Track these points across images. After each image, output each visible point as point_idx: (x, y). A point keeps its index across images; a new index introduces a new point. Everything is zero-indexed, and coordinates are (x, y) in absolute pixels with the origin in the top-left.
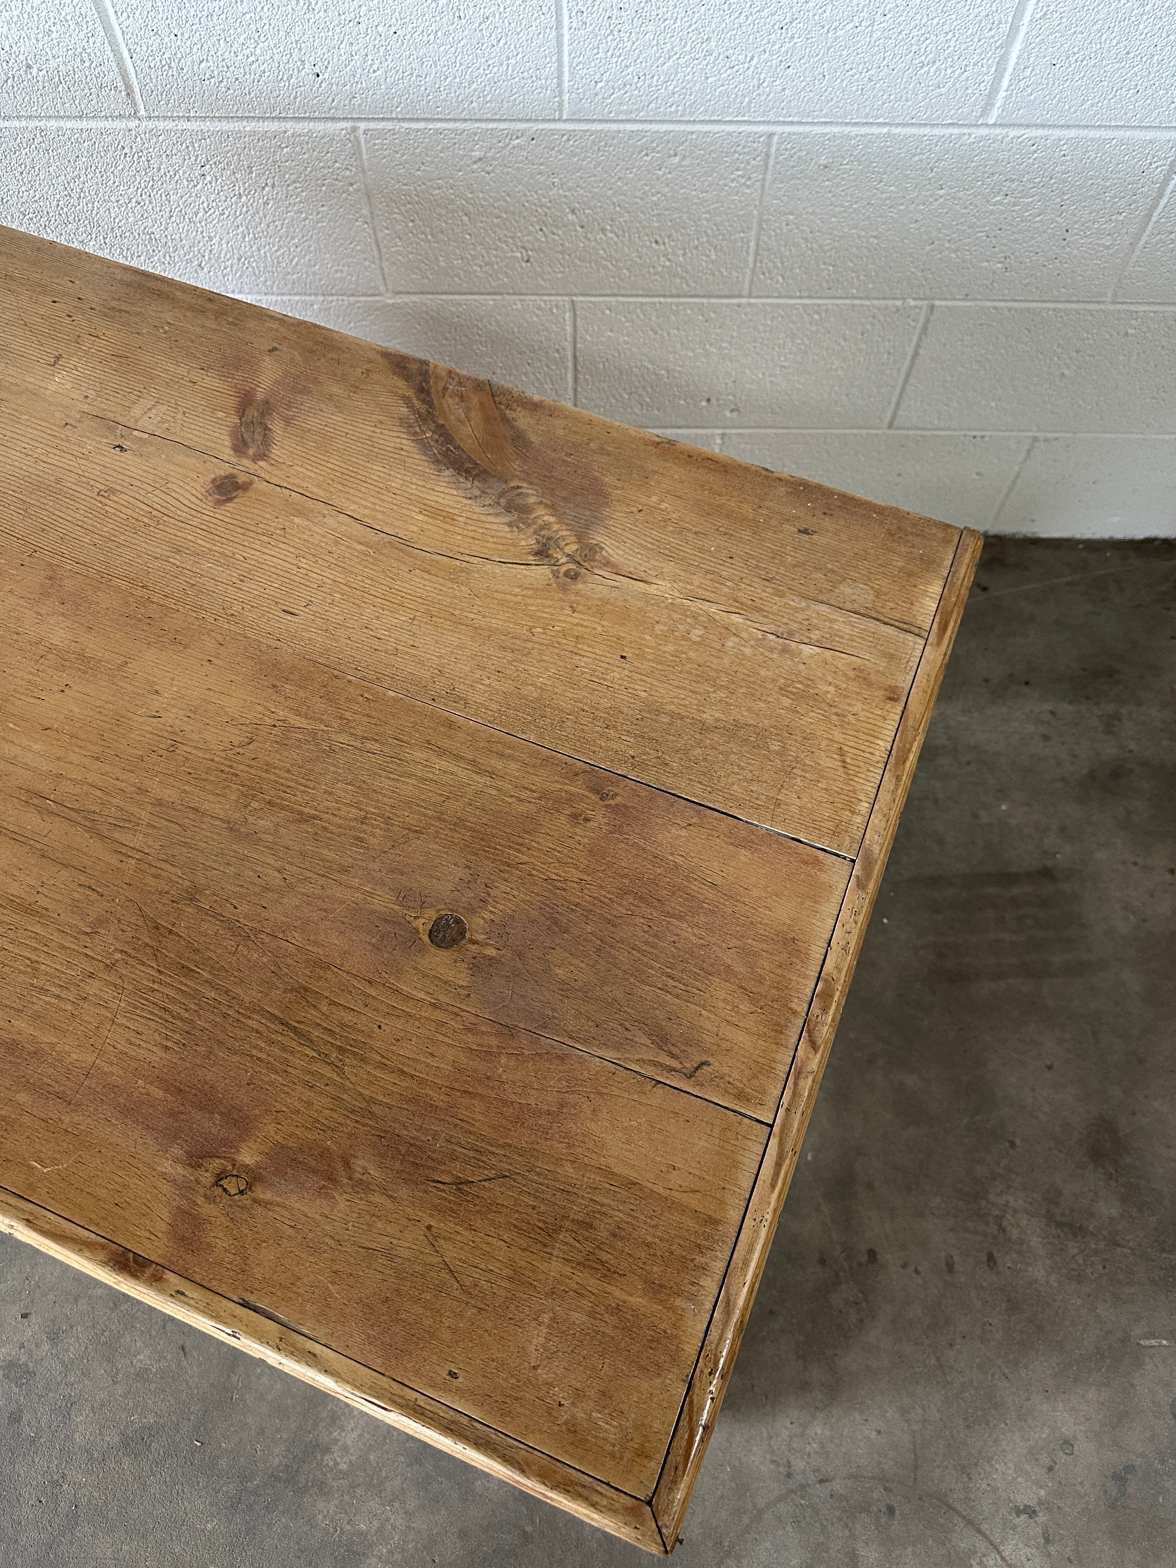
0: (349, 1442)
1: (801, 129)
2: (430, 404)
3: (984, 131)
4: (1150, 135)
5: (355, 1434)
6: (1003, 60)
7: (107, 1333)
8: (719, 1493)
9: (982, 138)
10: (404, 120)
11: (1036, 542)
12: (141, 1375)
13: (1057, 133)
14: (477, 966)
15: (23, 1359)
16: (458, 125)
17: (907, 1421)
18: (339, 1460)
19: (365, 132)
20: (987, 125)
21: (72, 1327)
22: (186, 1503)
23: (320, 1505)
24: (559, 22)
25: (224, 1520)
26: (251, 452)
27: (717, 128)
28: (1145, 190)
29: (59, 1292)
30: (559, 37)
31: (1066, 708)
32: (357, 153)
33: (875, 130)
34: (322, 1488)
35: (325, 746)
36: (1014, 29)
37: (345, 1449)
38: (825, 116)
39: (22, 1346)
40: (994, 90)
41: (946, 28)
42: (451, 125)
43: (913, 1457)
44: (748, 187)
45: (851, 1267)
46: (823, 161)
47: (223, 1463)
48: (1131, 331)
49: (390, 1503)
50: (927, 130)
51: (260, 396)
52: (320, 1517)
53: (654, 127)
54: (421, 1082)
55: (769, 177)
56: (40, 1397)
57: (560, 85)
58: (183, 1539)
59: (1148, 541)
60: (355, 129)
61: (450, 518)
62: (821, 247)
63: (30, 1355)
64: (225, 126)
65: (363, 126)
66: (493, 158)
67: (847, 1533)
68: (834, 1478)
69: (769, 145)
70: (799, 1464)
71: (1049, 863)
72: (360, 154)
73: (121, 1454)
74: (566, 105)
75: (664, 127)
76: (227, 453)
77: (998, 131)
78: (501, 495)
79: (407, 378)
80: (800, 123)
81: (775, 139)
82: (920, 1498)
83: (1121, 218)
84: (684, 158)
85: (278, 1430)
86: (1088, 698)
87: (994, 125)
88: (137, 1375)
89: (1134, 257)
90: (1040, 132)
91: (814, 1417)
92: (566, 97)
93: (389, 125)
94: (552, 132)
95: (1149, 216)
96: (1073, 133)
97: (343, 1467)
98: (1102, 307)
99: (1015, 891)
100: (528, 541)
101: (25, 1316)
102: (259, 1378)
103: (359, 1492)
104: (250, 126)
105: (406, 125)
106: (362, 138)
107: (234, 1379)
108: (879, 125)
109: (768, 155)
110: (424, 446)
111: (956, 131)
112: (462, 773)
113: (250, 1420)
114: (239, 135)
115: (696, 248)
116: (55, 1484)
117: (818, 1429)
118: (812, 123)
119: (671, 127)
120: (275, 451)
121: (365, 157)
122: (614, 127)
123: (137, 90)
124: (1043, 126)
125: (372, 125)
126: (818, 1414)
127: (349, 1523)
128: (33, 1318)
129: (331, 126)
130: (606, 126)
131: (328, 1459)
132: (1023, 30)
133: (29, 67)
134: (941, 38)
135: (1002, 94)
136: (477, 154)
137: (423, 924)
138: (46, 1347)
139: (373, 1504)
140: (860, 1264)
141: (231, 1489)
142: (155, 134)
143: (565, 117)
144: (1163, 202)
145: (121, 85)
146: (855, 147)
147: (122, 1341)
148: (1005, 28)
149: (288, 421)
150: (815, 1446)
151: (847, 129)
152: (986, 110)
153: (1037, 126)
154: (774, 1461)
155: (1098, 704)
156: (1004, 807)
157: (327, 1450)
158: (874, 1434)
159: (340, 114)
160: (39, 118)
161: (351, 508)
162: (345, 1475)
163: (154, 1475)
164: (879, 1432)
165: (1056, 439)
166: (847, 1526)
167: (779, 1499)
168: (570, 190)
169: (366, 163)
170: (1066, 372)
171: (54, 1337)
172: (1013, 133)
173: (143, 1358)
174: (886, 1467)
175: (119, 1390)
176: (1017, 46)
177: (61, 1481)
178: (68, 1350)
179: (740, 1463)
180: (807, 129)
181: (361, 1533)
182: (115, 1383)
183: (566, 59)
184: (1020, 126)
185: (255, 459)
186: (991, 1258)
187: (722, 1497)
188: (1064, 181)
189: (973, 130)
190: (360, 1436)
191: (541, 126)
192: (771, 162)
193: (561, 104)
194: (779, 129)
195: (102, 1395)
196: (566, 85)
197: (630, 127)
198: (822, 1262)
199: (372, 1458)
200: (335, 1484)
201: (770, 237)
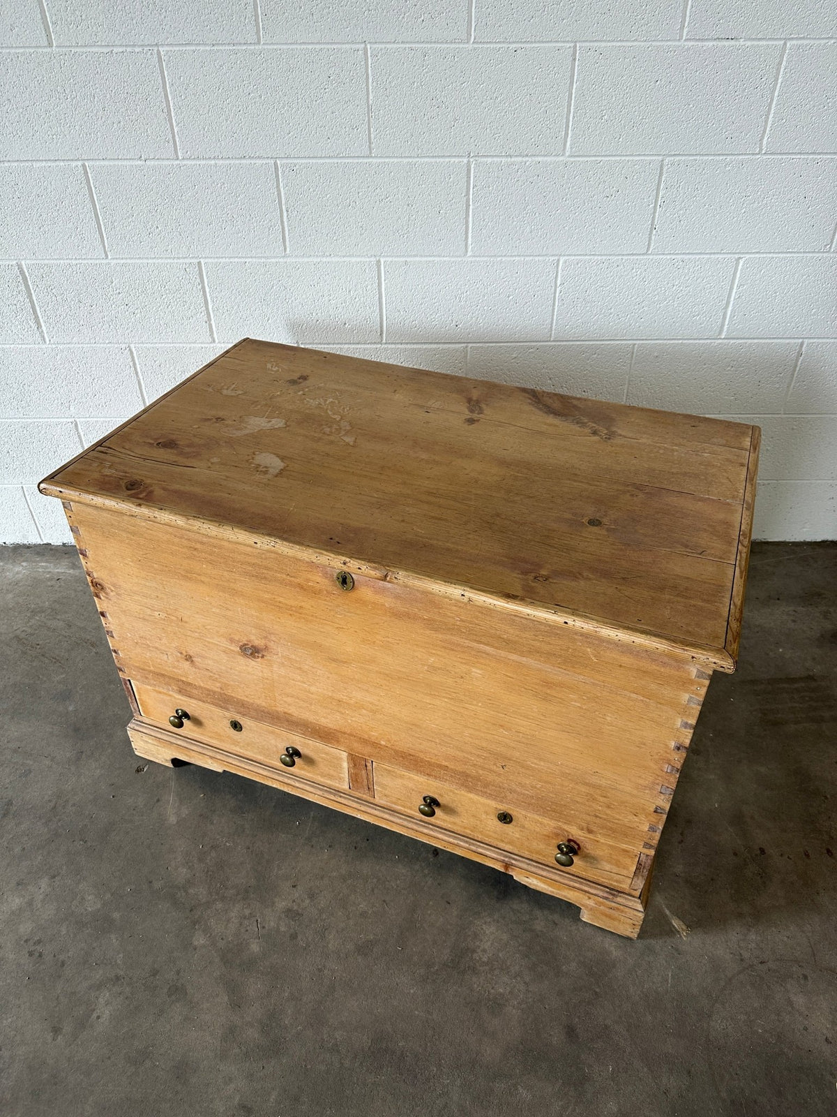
0: (486, 947)
1: (647, 342)
2: (539, 399)
3: (720, 341)
4: (787, 341)
5: (489, 943)
6: (725, 315)
7: (341, 894)
8: (704, 970)
9: (720, 344)
10: (487, 342)
11: (768, 543)
12: (363, 914)
13: (750, 341)
14: (608, 530)
15: (295, 908)
16: (509, 344)
17: (803, 932)
18: (481, 956)
19: (471, 348)
20: (721, 339)
21: (321, 891)
22: (397, 979)
23: (474, 979)
24: (554, 304)
25: (420, 988)
26: (476, 412)
27: (613, 342)
28: (789, 363)
29: (311, 875)
30: (553, 309)
31: (800, 609)
32: (465, 357)
33: (676, 342)
34: (474, 970)
35: (531, 480)
36: (728, 303)
37: (484, 951)
38: (656, 336)
39: (294, 901)
40: (723, 325)
41: (702, 302)
42: (505, 344)
43: (810, 949)
44: (624, 366)
45: (751, 856)
46: (656, 354)
47: (415, 958)
48: (795, 427)
49: (515, 978)
50: (697, 341)
51: (474, 399)
52: (475, 986)
53: (587, 343)
54: (599, 556)
55: (633, 362)
56: (307, 926)
57: (551, 327)
58: (397, 998)
59: (823, 542)
60: (467, 347)
61: (557, 426)
62: (655, 391)
63: (299, 905)
64: (415, 346)
65: (470, 345)
66: (521, 357)
67: (783, 989)
68: (768, 961)
69: (633, 349)
70: (746, 955)
71: (811, 673)
72: (467, 356)
73: (356, 954)
74: (553, 335)
75: (591, 343)
76: (467, 412)
77: (726, 341)
78: (573, 420)
79: (528, 393)
80: (646, 340)
81: (636, 346)
82: (821, 971)
83: (781, 375)
84: (599, 354)
85: (445, 941)
86: (811, 605)
87: (724, 339)
88: (361, 915)
89: (790, 393)
90: (743, 341)
91: (749, 930)
92: (553, 332)
93: (481, 345)
94: (546, 346)
95: (793, 375)
96: (756, 341)
97: (485, 959)
98: (779, 416)
99: (796, 685)
100: (587, 431)
101: (294, 886)
102: (430, 915)
103: (496, 972)
104: (425, 346)
105: (488, 345)
106: (469, 350)
107: (416, 916)
108: (678, 339)
109: (633, 353)
110: (540, 409)
111: (709, 341)
112: (586, 486)
113: (428, 937)
114: (420, 350)
115: (601, 393)
116: (320, 970)
117: (752, 936)
118: (651, 340)
119: (594, 343)
120: (485, 412)
121: (468, 358)
122: (571, 343)
123: (385, 333)
124: (744, 338)
125: (474, 345)
126: (751, 929)
127: (493, 988)
128: (299, 887)
129: (457, 346)
130: (568, 343)
131: (475, 956)
132: (732, 303)
133: (345, 324)
134: (700, 306)
135: (726, 327)
136: (514, 356)
137: (585, 520)
138: (308, 901)
139: (506, 979)
140: (756, 855)
141: (422, 971)
142: (386, 350)
143: (552, 340)
144: (798, 369)
145: (379, 331)
146: (668, 349)
147: (350, 898)
148: (724, 302)
149: (487, 405)
150: (753, 945)
151: (665, 342)
152: (720, 332)
153: (741, 339)
154: (732, 953)
155: (817, 607)
156: (781, 650)
157: (474, 951)
158: (786, 939)
159: (462, 341)
160: (341, 344)
161: (519, 425)
162: (487, 964)
163: (376, 965)
164: (788, 937)
165: (769, 484)
166: (782, 985)
167: (740, 973)
168: (550, 369)
169: (468, 361)
170: (769, 448)
171: (312, 896)
172: (732, 341)
173: (363, 906)
174: (797, 955)
175: (351, 922)
176: (730, 309)
177: (323, 968)
178: (319, 903)
179: (713, 955)
180: (649, 342)
181: (501, 994)
182: (348, 919)
183: (555, 317)
184: (734, 339)
185: (478, 414)
186: (829, 851)
187: (706, 972)
188: (755, 360)
189: (716, 341)
190: (492, 944)
191: (542, 344)
192: (634, 356)
193: (551, 335)
194: (638, 342)
195: (342, 925)
196: (554, 327)
197: (578, 343)
198: (735, 854)
199: (500, 955)
200: (481, 968)
201: (633, 388)
